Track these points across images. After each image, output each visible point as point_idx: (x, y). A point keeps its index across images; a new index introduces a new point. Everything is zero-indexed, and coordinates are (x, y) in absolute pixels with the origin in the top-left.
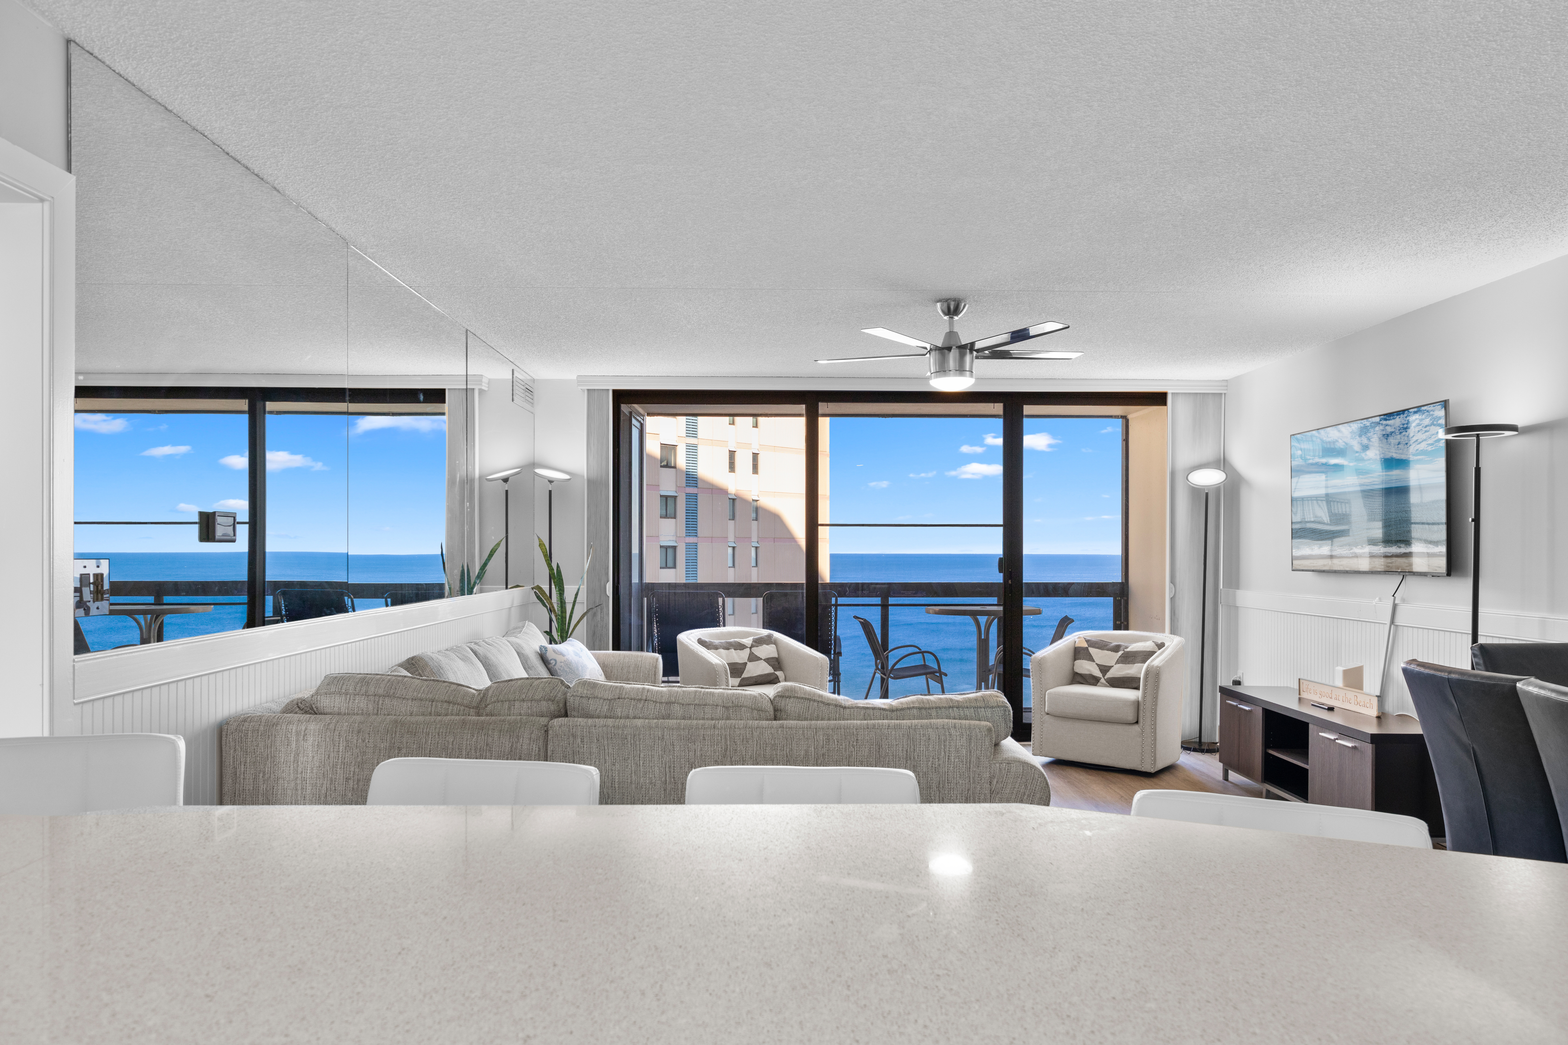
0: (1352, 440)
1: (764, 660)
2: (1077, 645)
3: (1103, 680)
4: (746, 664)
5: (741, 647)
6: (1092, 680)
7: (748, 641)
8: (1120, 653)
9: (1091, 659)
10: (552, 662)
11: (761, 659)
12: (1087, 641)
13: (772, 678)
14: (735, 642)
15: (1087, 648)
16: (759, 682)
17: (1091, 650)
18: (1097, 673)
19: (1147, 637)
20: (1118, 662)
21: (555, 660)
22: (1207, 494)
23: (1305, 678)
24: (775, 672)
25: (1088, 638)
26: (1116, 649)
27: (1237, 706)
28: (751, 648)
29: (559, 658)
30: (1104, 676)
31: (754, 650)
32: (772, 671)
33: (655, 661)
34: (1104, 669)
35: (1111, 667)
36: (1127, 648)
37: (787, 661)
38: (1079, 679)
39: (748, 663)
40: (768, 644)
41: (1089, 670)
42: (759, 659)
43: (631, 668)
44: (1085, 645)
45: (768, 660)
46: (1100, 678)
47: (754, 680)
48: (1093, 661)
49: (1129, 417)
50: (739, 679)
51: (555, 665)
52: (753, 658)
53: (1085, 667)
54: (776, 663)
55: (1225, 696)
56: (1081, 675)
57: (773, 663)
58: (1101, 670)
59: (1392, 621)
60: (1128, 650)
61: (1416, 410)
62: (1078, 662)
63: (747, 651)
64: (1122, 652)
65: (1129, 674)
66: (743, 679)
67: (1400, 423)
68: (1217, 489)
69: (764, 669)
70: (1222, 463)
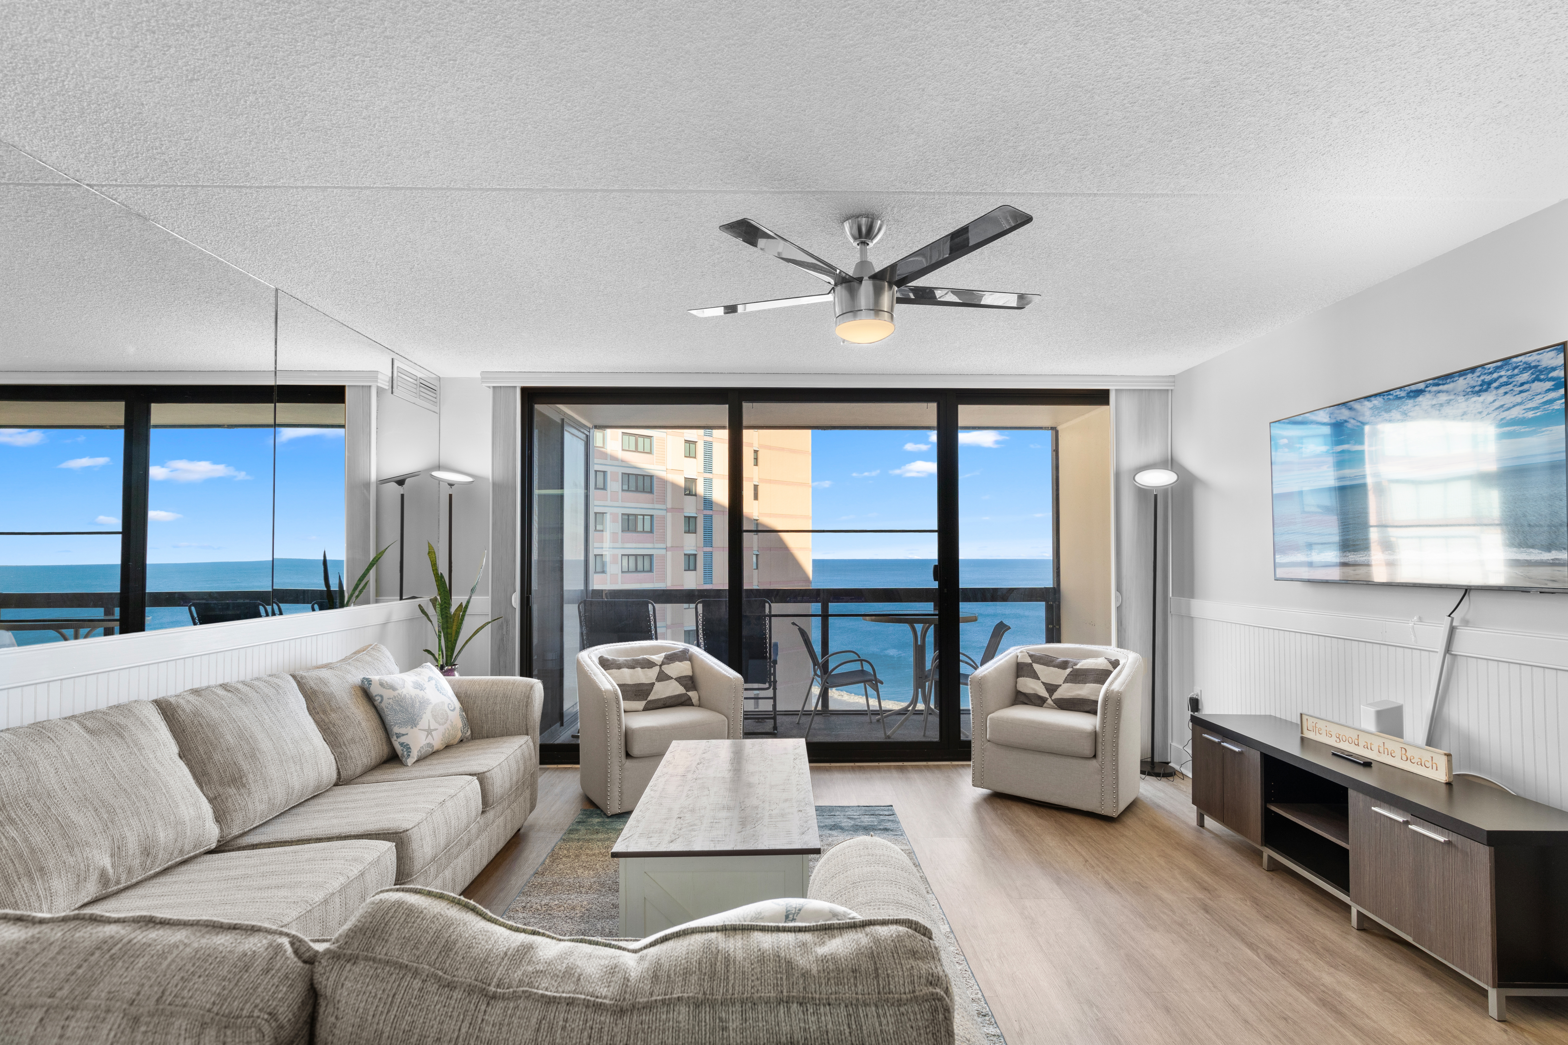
0: (1373, 418)
1: (676, 679)
2: (1020, 660)
3: (1049, 701)
4: (654, 684)
5: (649, 664)
6: (1036, 701)
7: (658, 658)
8: (1069, 670)
9: (1035, 676)
10: (377, 698)
11: (672, 678)
12: (1031, 656)
13: (683, 699)
14: (644, 659)
15: (1031, 665)
16: (668, 704)
17: (1036, 667)
18: (1043, 693)
19: (1096, 651)
20: (1066, 681)
21: (382, 696)
22: (1156, 496)
23: (1311, 713)
24: (688, 693)
25: (1031, 653)
26: (1064, 665)
27: (1219, 743)
28: (661, 666)
29: (387, 694)
30: (1051, 697)
31: (664, 668)
32: (684, 691)
33: (528, 689)
34: (1051, 688)
35: (1058, 686)
36: (1076, 664)
37: (701, 680)
38: (1022, 698)
39: (656, 683)
40: (684, 660)
41: (1034, 689)
42: (669, 678)
43: (499, 699)
44: (1029, 660)
45: (679, 680)
46: (1047, 699)
47: (662, 702)
48: (1038, 679)
49: (1059, 428)
50: (644, 703)
51: (381, 702)
52: (663, 677)
53: (1029, 685)
54: (690, 682)
55: (1198, 728)
56: (1024, 694)
57: (685, 682)
58: (1047, 690)
59: (1448, 649)
60: (1078, 667)
61: (1499, 364)
62: (1020, 680)
63: (657, 669)
64: (1071, 669)
65: (1079, 695)
66: (650, 701)
67: (1466, 386)
68: (1165, 490)
69: (674, 689)
70: (1170, 463)
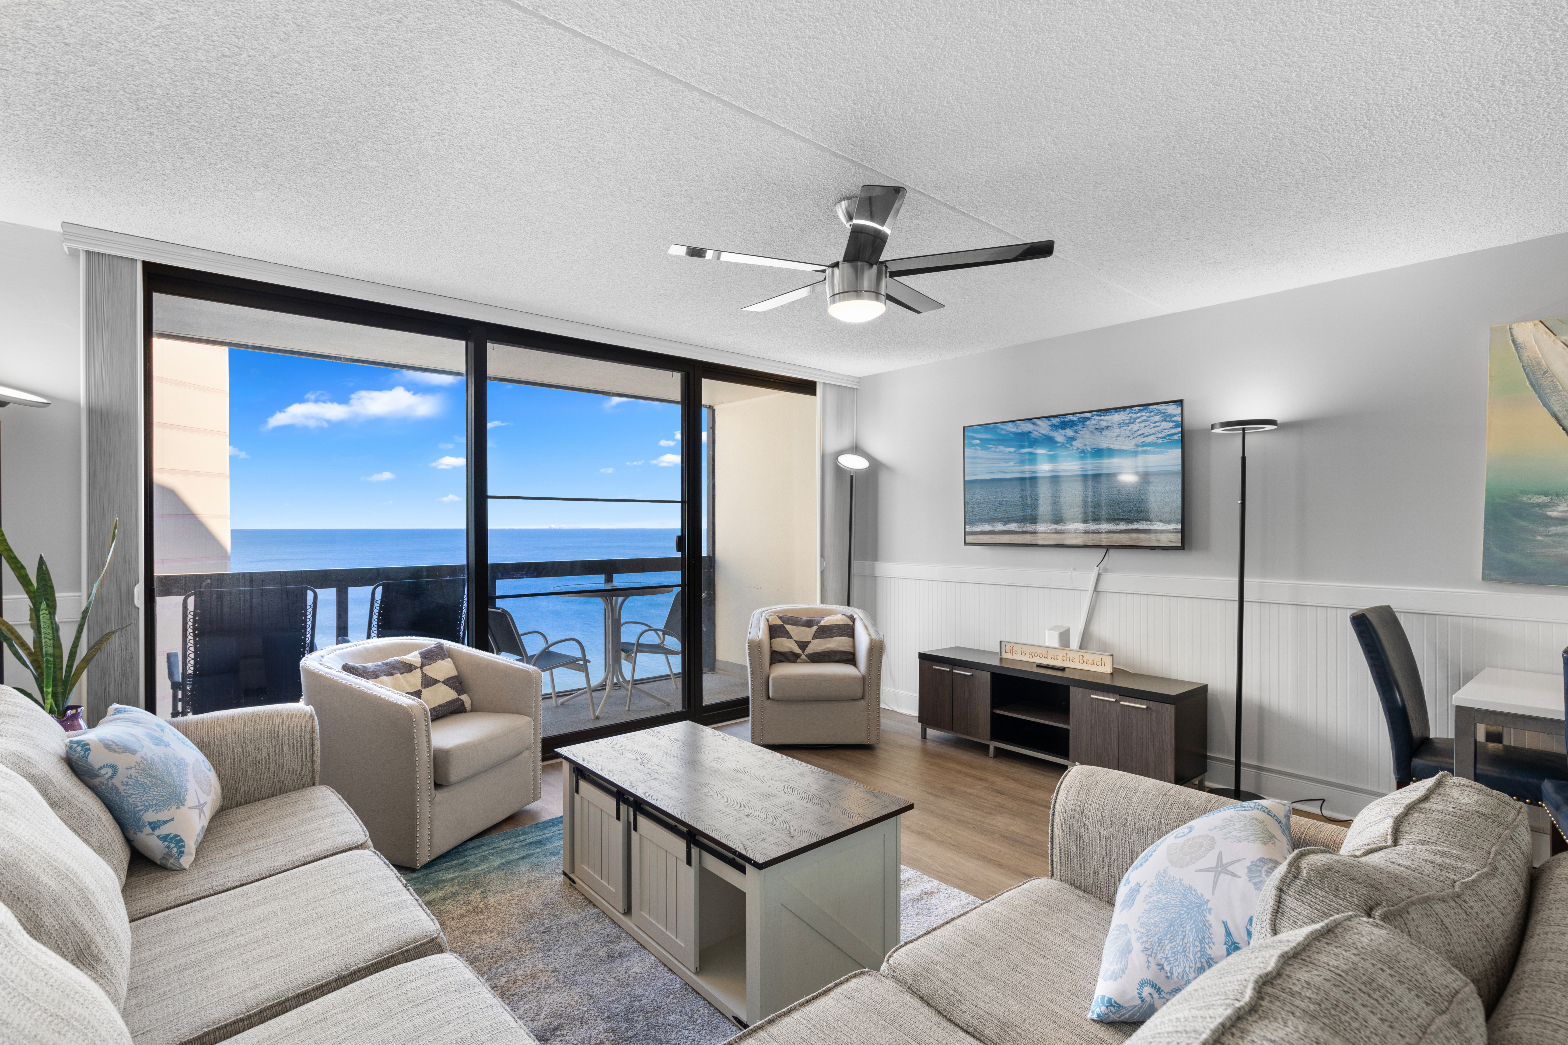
1: (443, 682)
3: (803, 657)
4: (420, 691)
5: (407, 668)
6: (791, 658)
7: (414, 658)
8: (815, 628)
9: (789, 636)
11: (439, 681)
12: (781, 618)
13: (456, 705)
14: (398, 662)
15: (783, 626)
16: (440, 715)
17: (787, 627)
18: (797, 650)
19: (827, 610)
20: (814, 637)
22: (852, 477)
23: (1007, 640)
24: (460, 697)
25: (784, 615)
26: (809, 624)
27: (951, 671)
28: (421, 668)
30: (803, 652)
31: (428, 670)
32: (455, 696)
33: (309, 720)
34: (803, 645)
35: (808, 643)
36: (820, 622)
37: (473, 680)
38: (780, 657)
39: (423, 690)
40: (442, 659)
41: (789, 648)
42: (435, 682)
44: (780, 622)
45: (448, 682)
46: (801, 655)
48: (791, 638)
49: (716, 407)
52: (428, 682)
53: (786, 645)
54: (457, 683)
55: (926, 663)
56: (781, 653)
57: (454, 684)
58: (800, 647)
59: (1096, 589)
60: (822, 624)
61: (1141, 408)
62: (775, 640)
63: (418, 673)
64: (817, 627)
65: (829, 648)
68: (857, 472)
69: (443, 694)
70: (857, 449)
